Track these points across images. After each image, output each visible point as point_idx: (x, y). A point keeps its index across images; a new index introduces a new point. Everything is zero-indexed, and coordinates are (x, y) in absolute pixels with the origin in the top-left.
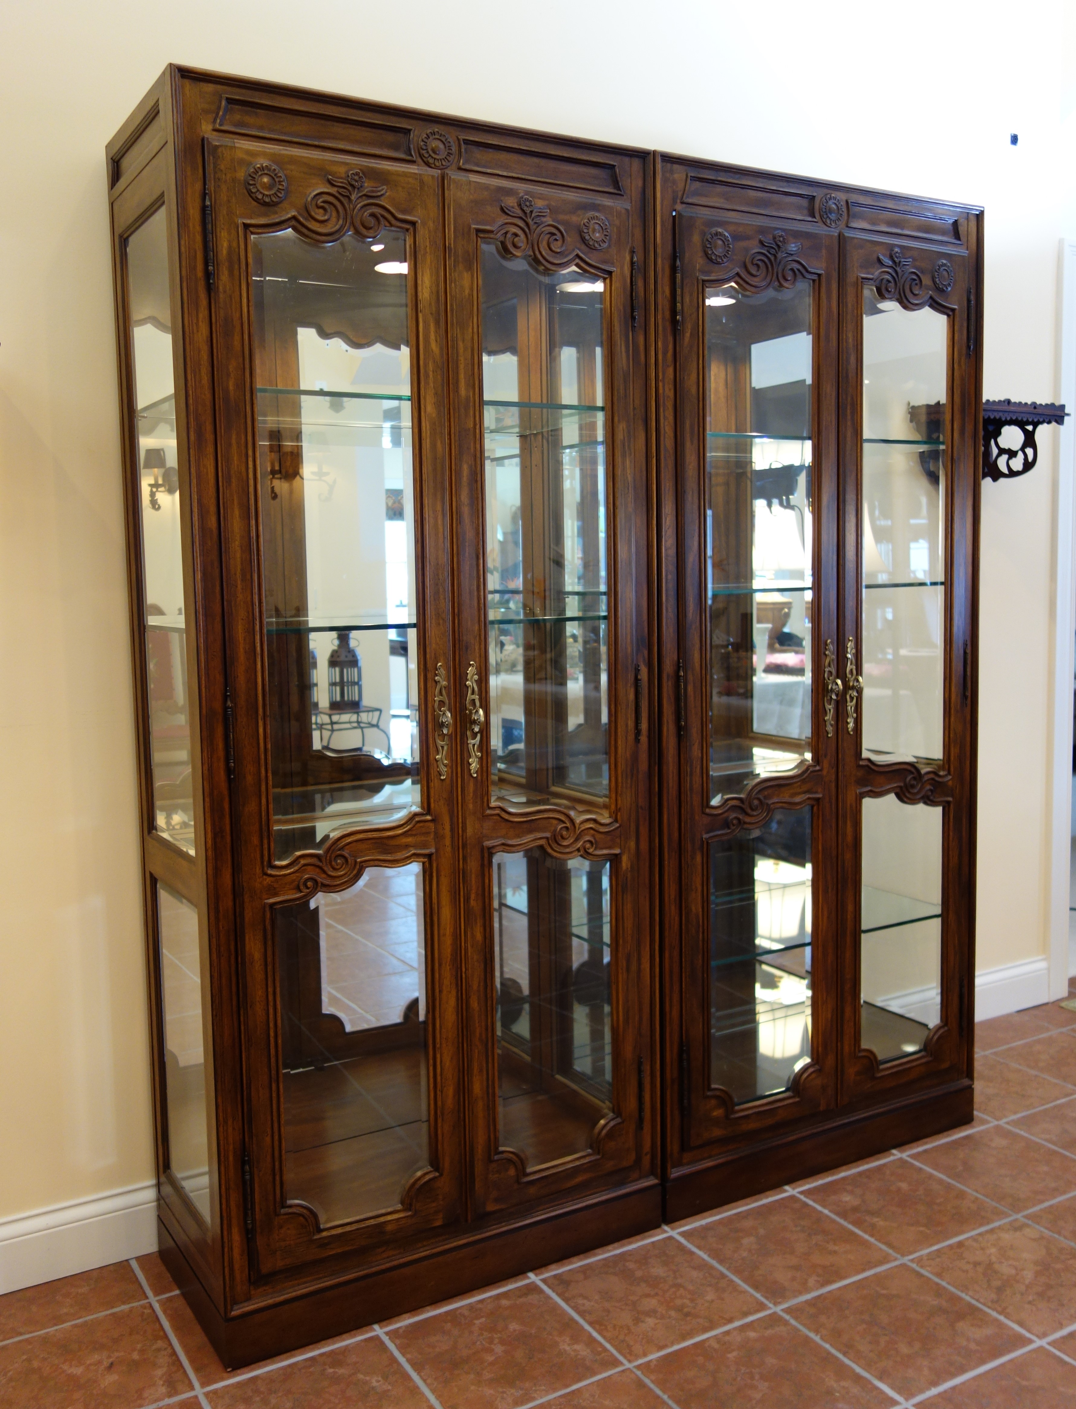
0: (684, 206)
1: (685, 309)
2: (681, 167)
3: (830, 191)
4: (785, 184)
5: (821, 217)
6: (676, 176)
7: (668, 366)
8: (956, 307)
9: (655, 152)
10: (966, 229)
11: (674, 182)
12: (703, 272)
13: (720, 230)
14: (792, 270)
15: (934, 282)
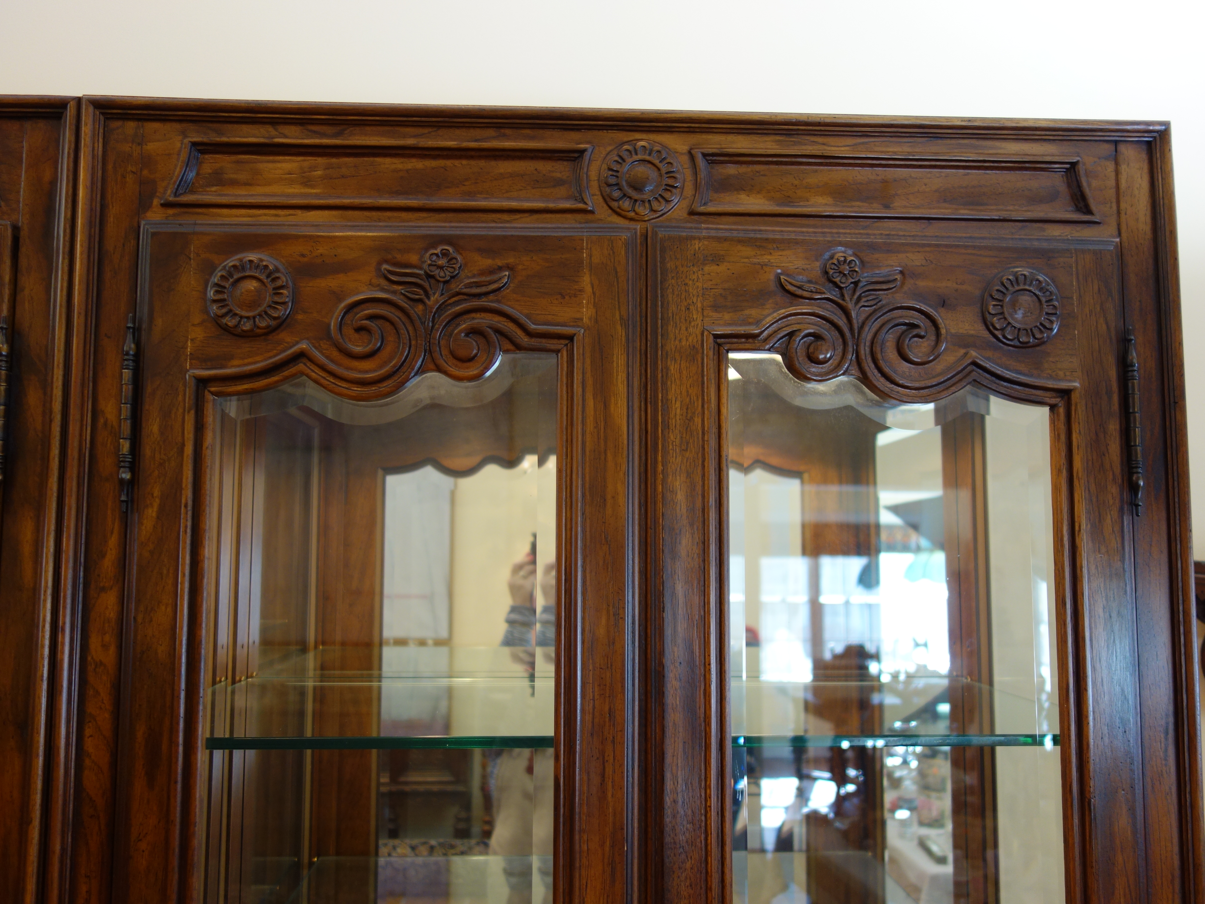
0: (171, 211)
1: (147, 451)
2: (168, 126)
3: (638, 136)
4: (491, 132)
5: (607, 199)
6: (151, 147)
7: (103, 589)
8: (1077, 384)
9: (79, 100)
10: (1112, 183)
11: (147, 161)
12: (205, 361)
13: (253, 256)
14: (474, 332)
15: (989, 327)
